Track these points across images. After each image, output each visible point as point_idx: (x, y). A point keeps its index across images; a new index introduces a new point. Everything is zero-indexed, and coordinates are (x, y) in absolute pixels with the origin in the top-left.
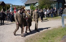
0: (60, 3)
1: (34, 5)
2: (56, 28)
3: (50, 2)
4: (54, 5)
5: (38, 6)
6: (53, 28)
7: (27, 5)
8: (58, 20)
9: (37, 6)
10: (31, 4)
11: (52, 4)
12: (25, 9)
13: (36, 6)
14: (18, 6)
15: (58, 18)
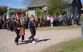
0: (75, 7)
3: (63, 5)
4: (68, 9)
8: (75, 29)
10: (37, 7)
12: (26, 13)
13: (44, 10)
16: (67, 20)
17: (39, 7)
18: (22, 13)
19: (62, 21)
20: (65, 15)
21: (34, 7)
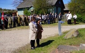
1: (28, 9)
2: (52, 37)
3: (47, 6)
5: (33, 11)
6: (48, 37)
7: (19, 9)
8: (56, 27)
10: (25, 8)
11: (49, 9)
12: (17, 13)
14: (9, 10)
16: (49, 19)
17: (27, 8)
18: (13, 13)
19: (45, 20)
20: (48, 14)
21: (23, 8)
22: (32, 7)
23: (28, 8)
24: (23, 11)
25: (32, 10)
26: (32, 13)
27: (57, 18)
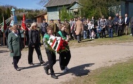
0: (129, 3)
1: (68, 9)
2: (122, 63)
4: (115, 7)
5: (79, 11)
6: (115, 63)
7: (51, 9)
8: (127, 43)
9: (75, 12)
10: (62, 6)
11: (110, 6)
14: (29, 11)
15: (127, 39)
17: (65, 5)
18: (38, 17)
21: (57, 6)
22: (75, 3)
23: (69, 7)
24: (58, 12)
25: (76, 10)
26: (76, 16)
27: (128, 24)
